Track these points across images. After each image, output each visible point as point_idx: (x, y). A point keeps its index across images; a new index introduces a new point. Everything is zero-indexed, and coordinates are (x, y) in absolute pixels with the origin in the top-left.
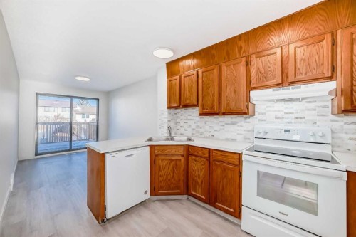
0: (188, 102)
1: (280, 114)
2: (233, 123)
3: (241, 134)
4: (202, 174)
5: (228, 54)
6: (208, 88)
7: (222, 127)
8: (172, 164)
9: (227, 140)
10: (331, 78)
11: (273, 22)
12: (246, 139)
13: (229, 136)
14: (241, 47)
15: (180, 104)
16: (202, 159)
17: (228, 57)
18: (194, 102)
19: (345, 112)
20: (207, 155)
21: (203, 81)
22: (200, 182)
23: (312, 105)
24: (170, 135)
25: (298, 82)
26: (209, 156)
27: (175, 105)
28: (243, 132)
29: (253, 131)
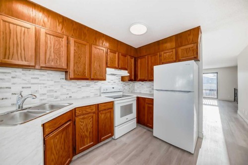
1: (109, 81)
2: (88, 86)
3: (93, 92)
6: (80, 58)
7: (80, 89)
8: (63, 137)
9: (83, 98)
12: (95, 95)
13: (85, 95)
20: (94, 110)
21: (75, 50)
23: (117, 78)
28: (94, 91)
29: (100, 90)
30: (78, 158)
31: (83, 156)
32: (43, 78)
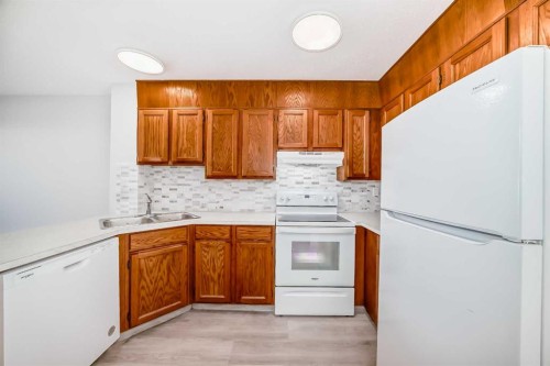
0: (185, 156)
1: (300, 179)
2: (251, 190)
3: (260, 203)
4: (219, 264)
5: (252, 99)
6: (222, 140)
8: (165, 262)
9: (242, 211)
10: (341, 149)
11: (301, 81)
12: (266, 208)
13: (245, 206)
14: (268, 96)
15: (169, 158)
16: (219, 242)
17: (251, 104)
18: (198, 157)
19: (349, 179)
20: (227, 236)
21: (213, 128)
22: (216, 277)
23: (325, 171)
24: (149, 212)
25: (320, 149)
26: (231, 236)
27: (158, 159)
28: (262, 200)
29: (275, 198)
30: (203, 311)
31: (209, 311)
32: (190, 177)
